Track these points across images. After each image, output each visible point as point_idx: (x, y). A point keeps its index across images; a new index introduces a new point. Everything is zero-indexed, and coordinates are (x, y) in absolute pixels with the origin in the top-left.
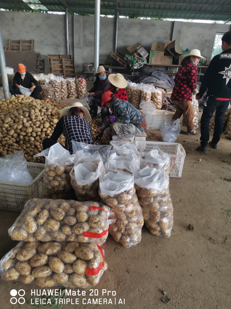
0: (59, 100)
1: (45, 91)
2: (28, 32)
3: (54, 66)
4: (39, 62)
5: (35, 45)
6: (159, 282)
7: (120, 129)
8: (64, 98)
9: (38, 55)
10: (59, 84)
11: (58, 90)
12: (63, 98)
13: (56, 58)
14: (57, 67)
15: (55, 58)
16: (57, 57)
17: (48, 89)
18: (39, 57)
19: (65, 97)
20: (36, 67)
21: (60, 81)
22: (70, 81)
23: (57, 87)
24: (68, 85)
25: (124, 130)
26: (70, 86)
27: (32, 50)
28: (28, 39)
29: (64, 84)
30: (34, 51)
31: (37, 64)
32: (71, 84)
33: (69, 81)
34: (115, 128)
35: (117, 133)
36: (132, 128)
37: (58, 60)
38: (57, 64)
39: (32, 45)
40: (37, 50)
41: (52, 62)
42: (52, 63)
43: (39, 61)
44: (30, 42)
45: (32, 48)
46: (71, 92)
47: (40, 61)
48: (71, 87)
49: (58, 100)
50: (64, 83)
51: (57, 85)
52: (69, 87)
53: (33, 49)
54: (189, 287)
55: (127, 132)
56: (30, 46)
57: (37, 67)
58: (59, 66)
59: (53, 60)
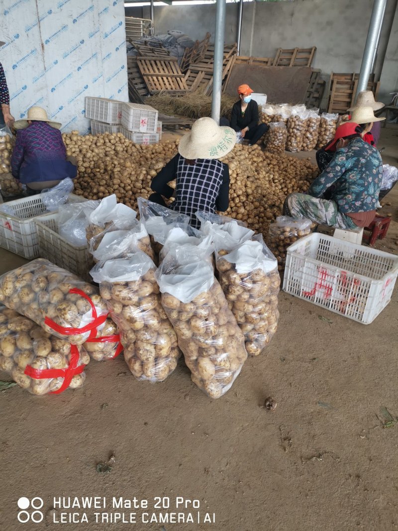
0: (297, 150)
1: (272, 133)
2: (310, 35)
3: (336, 94)
4: (315, 86)
5: (317, 56)
6: (123, 444)
7: (301, 206)
8: (308, 148)
9: (318, 74)
10: (304, 124)
11: (299, 134)
12: (306, 148)
13: (346, 79)
14: (342, 96)
15: (343, 79)
16: (347, 77)
17: (278, 130)
18: (318, 78)
19: (310, 146)
20: (308, 95)
21: (307, 118)
22: (327, 118)
23: (298, 127)
24: (321, 125)
25: (308, 210)
26: (325, 128)
27: (309, 65)
28: (307, 47)
29: (313, 125)
30: (311, 67)
31: (311, 90)
32: (326, 126)
33: (324, 119)
34: (291, 203)
35: (292, 212)
36: (327, 211)
37: (347, 83)
38: (343, 91)
39: (311, 56)
40: (317, 66)
41: (335, 86)
42: (334, 89)
43: (316, 84)
44: (309, 51)
45: (309, 62)
46: (323, 140)
47: (318, 84)
48: (326, 130)
49: (294, 151)
50: (313, 123)
51: (298, 125)
52: (323, 129)
53: (311, 64)
54: (157, 476)
55: (313, 215)
56: (307, 59)
57: (310, 95)
58: (346, 94)
59: (338, 83)
